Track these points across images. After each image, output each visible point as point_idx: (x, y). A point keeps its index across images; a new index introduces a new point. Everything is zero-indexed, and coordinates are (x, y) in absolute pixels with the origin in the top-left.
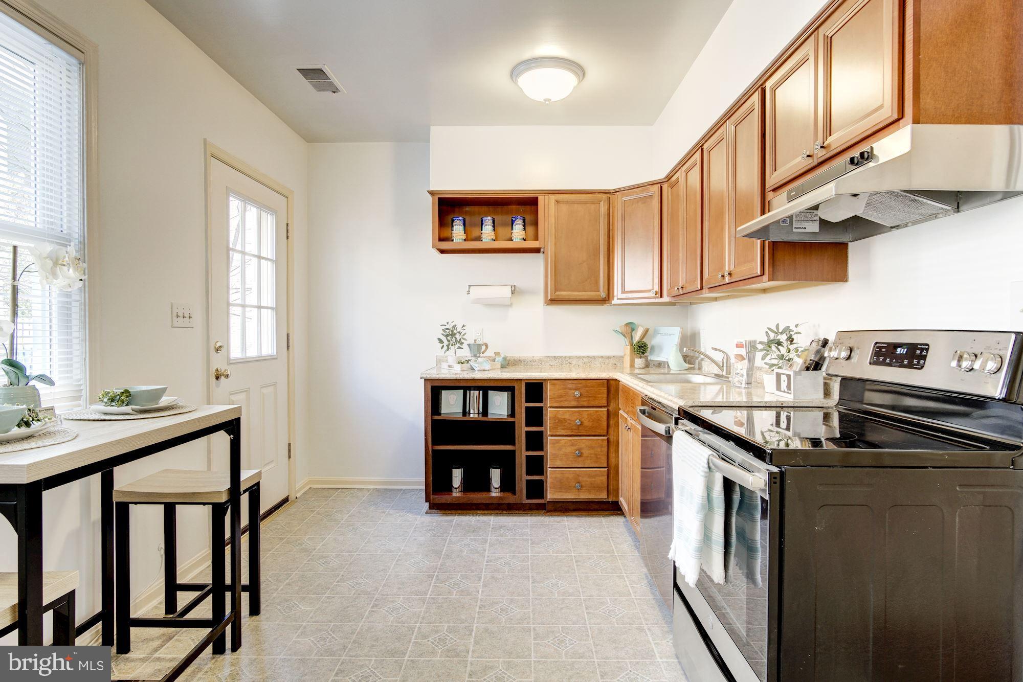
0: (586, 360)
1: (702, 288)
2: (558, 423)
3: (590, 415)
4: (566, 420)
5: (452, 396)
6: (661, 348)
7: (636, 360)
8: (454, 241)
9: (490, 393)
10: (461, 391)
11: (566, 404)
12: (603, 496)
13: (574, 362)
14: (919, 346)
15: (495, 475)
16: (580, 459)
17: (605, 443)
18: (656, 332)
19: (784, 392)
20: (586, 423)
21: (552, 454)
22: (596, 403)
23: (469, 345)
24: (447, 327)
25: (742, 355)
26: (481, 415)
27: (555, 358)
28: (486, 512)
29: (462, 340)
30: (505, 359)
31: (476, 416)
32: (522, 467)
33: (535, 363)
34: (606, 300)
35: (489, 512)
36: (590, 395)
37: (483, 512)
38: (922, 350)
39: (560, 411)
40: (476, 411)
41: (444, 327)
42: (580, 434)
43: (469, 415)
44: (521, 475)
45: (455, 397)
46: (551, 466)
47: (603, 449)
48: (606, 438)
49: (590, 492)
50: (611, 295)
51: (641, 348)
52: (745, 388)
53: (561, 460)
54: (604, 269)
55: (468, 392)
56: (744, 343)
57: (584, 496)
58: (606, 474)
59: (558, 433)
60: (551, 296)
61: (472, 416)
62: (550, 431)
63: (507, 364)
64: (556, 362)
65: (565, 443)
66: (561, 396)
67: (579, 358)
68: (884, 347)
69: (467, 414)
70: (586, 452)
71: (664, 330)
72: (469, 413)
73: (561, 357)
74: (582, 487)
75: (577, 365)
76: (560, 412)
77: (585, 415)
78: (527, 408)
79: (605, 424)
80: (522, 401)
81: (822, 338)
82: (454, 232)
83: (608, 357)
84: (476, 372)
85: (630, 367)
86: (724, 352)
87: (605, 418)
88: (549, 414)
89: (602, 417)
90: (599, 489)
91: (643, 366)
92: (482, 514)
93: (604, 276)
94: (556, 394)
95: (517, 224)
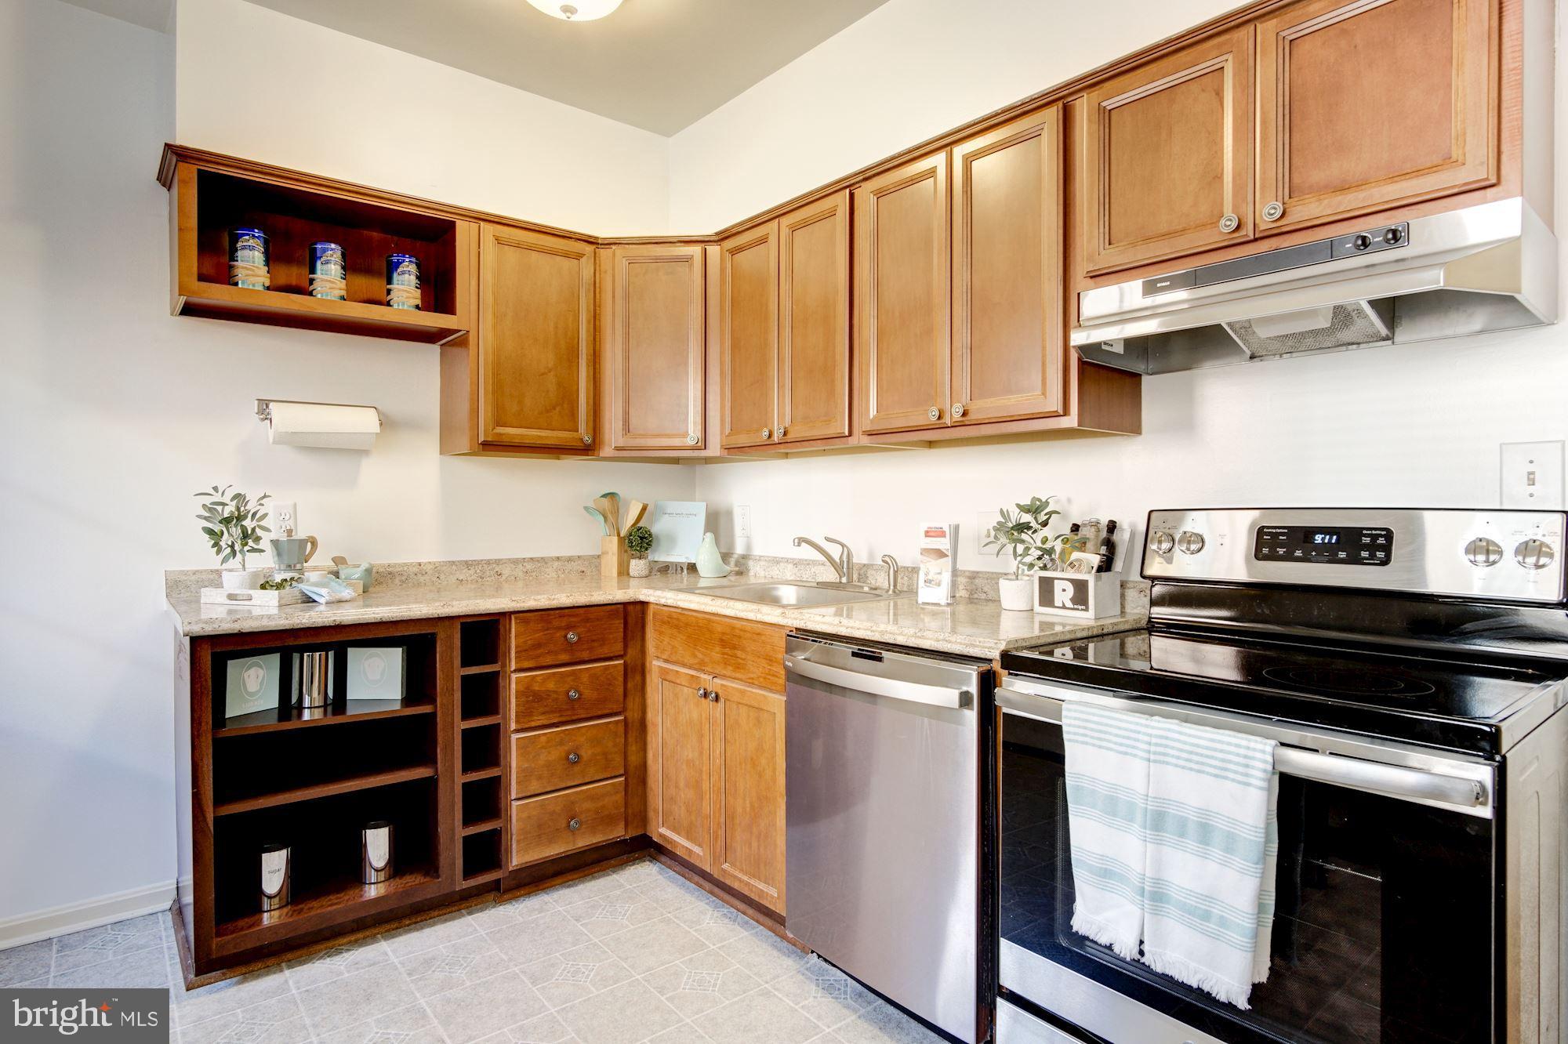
0: (529, 566)
1: (850, 434)
2: (533, 701)
3: (594, 676)
4: (548, 693)
5: (252, 672)
6: (672, 540)
7: (633, 562)
8: (240, 286)
9: (352, 653)
10: (275, 659)
11: (549, 660)
12: (619, 832)
13: (506, 571)
14: (1365, 532)
15: (377, 844)
16: (577, 769)
17: (621, 729)
18: (661, 511)
19: (1064, 607)
20: (587, 693)
21: (520, 770)
22: (605, 651)
23: (275, 543)
24: (217, 498)
25: (939, 550)
26: (330, 709)
27: (468, 564)
28: (360, 935)
29: (259, 532)
30: (369, 571)
31: (318, 714)
32: (453, 810)
33: (426, 577)
34: (587, 449)
35: (368, 933)
36: (594, 638)
37: (353, 938)
38: (1374, 538)
39: (537, 676)
40: (318, 700)
41: (208, 500)
42: (574, 718)
43: (300, 715)
44: (453, 830)
45: (261, 672)
46: (520, 796)
47: (618, 740)
48: (621, 718)
49: (593, 830)
50: (597, 441)
51: (640, 541)
52: (948, 604)
53: (540, 778)
54: (588, 390)
55: (296, 657)
56: (946, 529)
57: (584, 841)
58: (622, 788)
59: (533, 724)
60: (485, 435)
61: (307, 715)
62: (517, 722)
63: (375, 581)
64: (472, 572)
65: (548, 742)
66: (538, 645)
67: (515, 562)
68: (1282, 534)
69: (295, 712)
70: (586, 753)
71: (673, 506)
72: (300, 707)
73: (478, 563)
74: (581, 823)
75: (513, 578)
76: (538, 679)
77: (585, 678)
78: (465, 679)
79: (621, 690)
80: (452, 663)
81: (1104, 521)
82: (239, 264)
83: (570, 559)
84: (322, 608)
85: (620, 574)
86: (843, 545)
87: (621, 679)
88: (513, 684)
89: (615, 679)
90: (608, 820)
91: (645, 572)
92: (350, 942)
93: (588, 403)
94: (529, 642)
95: (403, 273)
